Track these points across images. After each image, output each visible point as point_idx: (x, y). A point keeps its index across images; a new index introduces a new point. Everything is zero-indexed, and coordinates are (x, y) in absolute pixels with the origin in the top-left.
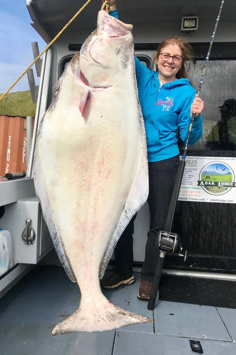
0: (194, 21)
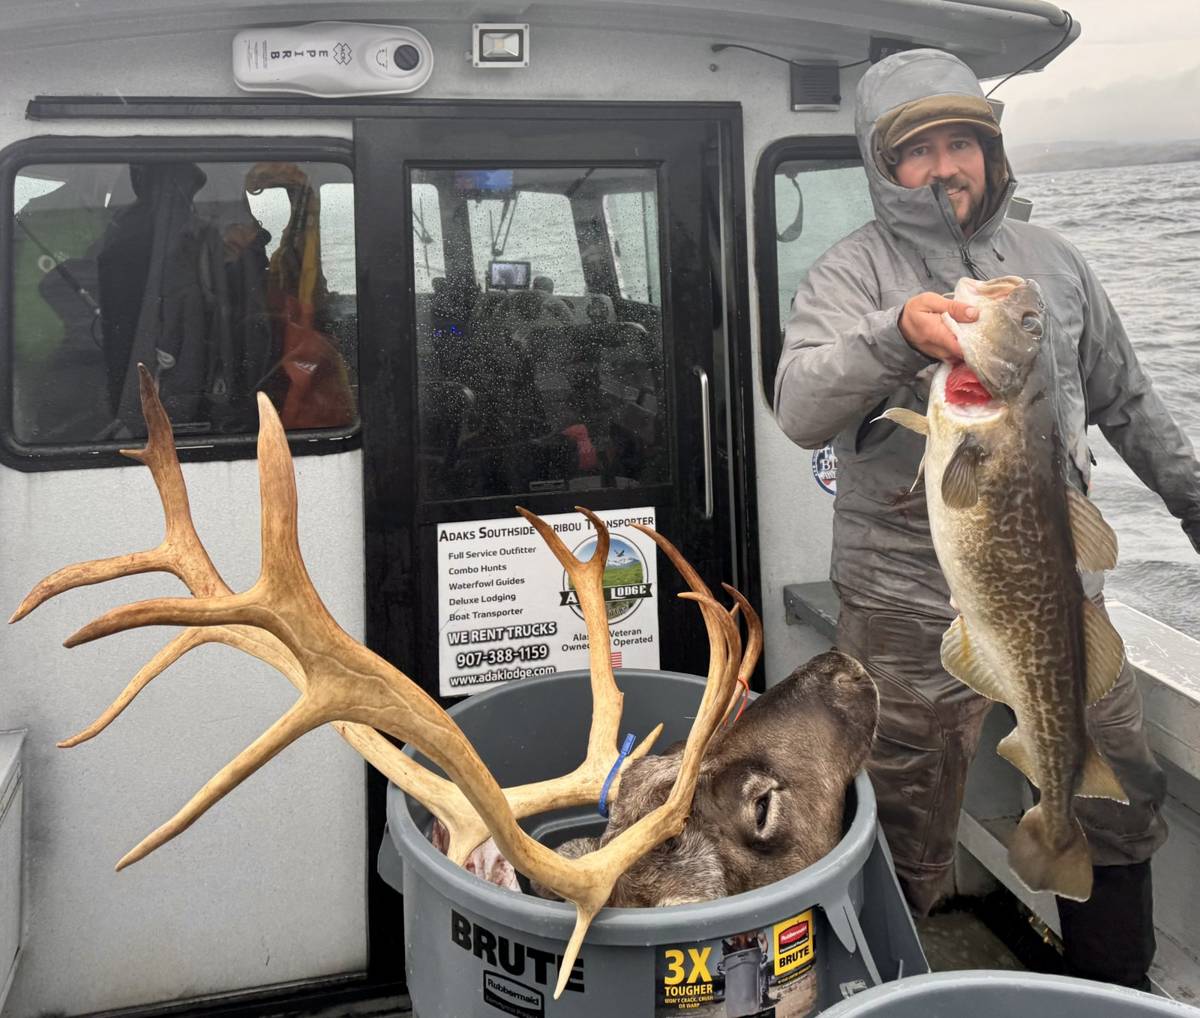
0: (515, 38)
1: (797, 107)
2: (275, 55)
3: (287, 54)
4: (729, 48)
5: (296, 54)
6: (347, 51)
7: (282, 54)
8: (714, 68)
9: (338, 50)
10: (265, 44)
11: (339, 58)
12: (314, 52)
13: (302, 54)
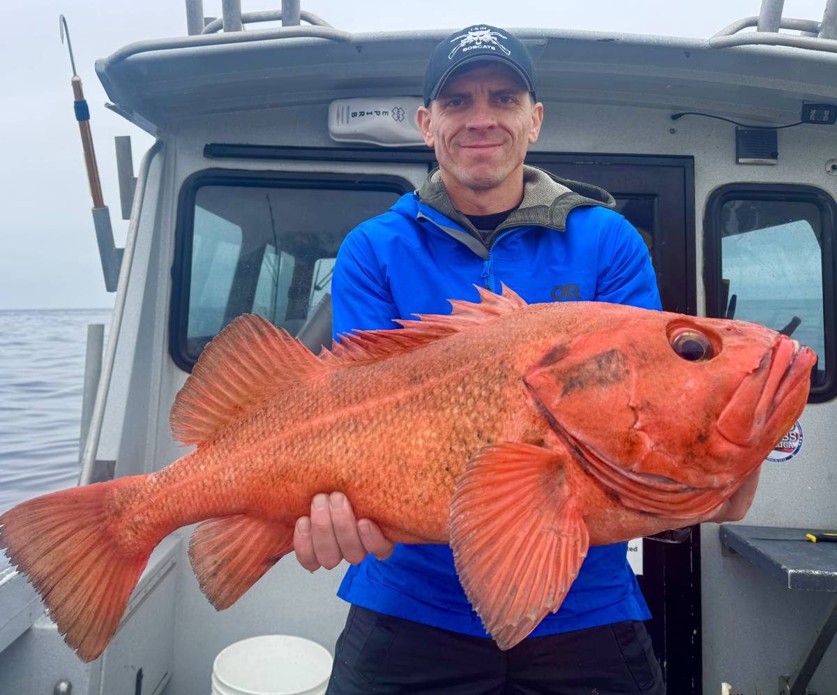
1: (741, 160)
2: (354, 115)
3: (362, 114)
4: (685, 115)
5: (367, 114)
6: (401, 113)
7: (358, 114)
8: (673, 131)
9: (396, 111)
10: (348, 108)
11: (396, 117)
12: (379, 112)
13: (371, 113)
